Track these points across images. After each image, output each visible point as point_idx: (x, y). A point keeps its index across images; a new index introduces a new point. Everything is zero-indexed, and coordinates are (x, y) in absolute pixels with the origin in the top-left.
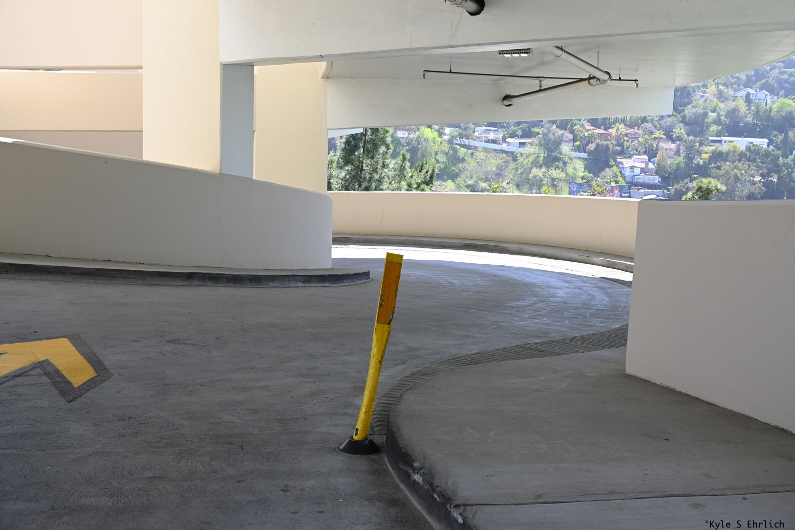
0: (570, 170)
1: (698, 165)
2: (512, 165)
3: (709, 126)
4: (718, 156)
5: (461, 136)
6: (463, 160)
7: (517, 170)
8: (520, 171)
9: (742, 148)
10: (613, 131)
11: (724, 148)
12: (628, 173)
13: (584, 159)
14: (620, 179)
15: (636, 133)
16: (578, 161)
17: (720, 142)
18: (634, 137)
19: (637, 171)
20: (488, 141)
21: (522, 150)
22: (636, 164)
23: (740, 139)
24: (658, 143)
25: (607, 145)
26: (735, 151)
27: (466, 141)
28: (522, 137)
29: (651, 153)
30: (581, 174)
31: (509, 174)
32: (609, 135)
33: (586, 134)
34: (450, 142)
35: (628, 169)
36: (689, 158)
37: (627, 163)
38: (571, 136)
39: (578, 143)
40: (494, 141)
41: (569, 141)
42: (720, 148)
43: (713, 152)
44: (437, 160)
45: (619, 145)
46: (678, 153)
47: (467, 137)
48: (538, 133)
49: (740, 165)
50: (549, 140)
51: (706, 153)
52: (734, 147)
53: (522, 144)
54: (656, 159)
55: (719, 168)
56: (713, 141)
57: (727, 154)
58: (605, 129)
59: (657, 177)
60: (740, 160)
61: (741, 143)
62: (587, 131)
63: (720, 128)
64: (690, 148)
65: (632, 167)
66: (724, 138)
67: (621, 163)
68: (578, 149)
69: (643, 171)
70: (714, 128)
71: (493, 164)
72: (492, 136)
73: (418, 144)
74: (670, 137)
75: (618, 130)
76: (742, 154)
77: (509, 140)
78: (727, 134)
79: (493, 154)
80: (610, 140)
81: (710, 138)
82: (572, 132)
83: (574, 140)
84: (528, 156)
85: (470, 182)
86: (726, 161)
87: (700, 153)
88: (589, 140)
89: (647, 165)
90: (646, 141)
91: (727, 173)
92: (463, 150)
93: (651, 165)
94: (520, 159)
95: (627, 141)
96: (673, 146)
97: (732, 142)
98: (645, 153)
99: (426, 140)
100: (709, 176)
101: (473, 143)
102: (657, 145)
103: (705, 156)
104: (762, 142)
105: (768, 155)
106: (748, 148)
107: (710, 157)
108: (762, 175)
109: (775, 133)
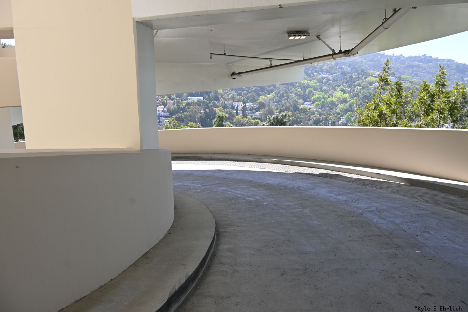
1: (182, 108)
3: (183, 94)
4: (188, 104)
9: (196, 101)
11: (190, 101)
12: (158, 112)
15: (158, 98)
17: (187, 99)
19: (161, 112)
22: (160, 109)
23: (194, 98)
24: (167, 101)
26: (194, 102)
29: (165, 105)
36: (178, 106)
42: (188, 101)
43: (186, 103)
46: (174, 104)
49: (196, 107)
51: (184, 103)
52: (193, 101)
54: (167, 107)
55: (189, 108)
56: (185, 99)
57: (191, 103)
59: (168, 113)
60: (196, 105)
61: (195, 99)
63: (187, 94)
64: (178, 102)
66: (189, 98)
69: (163, 111)
70: (185, 94)
74: (170, 99)
76: (196, 103)
78: (189, 96)
81: (184, 98)
86: (191, 106)
87: (182, 103)
89: (164, 109)
90: (162, 100)
91: (192, 110)
93: (165, 109)
96: (172, 102)
97: (192, 99)
98: (162, 105)
100: (186, 111)
102: (166, 102)
103: (184, 104)
104: (202, 98)
105: (204, 102)
106: (198, 101)
107: (186, 105)
108: (203, 110)
109: (206, 95)
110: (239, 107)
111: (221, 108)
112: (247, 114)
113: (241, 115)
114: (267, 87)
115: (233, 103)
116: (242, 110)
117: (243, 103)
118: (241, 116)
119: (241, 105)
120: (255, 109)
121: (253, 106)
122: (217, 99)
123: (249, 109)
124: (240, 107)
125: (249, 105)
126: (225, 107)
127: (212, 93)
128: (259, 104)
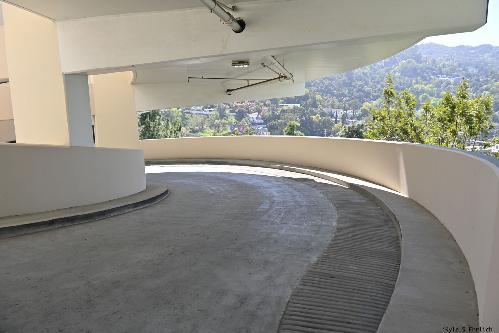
0: (230, 120)
1: (276, 115)
2: (207, 119)
3: (279, 101)
4: (283, 111)
5: (186, 109)
6: (188, 119)
7: (209, 121)
8: (210, 122)
9: (292, 108)
10: (244, 104)
11: (285, 108)
12: (251, 120)
13: (235, 115)
14: (248, 122)
15: (253, 104)
16: (232, 116)
17: (283, 106)
18: (252, 106)
19: (255, 119)
20: (197, 110)
21: (210, 113)
24: (261, 107)
25: (243, 109)
26: (289, 109)
27: (189, 111)
28: (210, 108)
29: (259, 112)
30: (234, 121)
31: (207, 123)
32: (243, 105)
33: (235, 106)
34: (182, 112)
35: (251, 119)
36: (273, 113)
37: (251, 116)
38: (229, 107)
39: (232, 109)
40: (199, 110)
41: (228, 109)
42: (284, 108)
43: (281, 110)
44: (178, 119)
45: (246, 109)
46: (269, 111)
47: (189, 109)
48: (216, 106)
49: (291, 114)
50: (221, 109)
52: (289, 107)
53: (210, 111)
54: (261, 114)
55: (284, 116)
56: (281, 106)
57: (287, 110)
58: (241, 103)
59: (262, 120)
60: (291, 112)
61: (291, 106)
62: (235, 104)
63: (283, 101)
64: (273, 109)
65: (253, 117)
66: (285, 105)
67: (249, 116)
68: (232, 112)
69: (257, 118)
70: (281, 101)
71: (200, 119)
72: (198, 108)
73: (170, 113)
74: (265, 105)
75: (246, 104)
76: (292, 110)
77: (205, 110)
78: (286, 103)
79: (199, 116)
80: (243, 108)
81: (280, 105)
82: (229, 105)
83: (230, 108)
84: (213, 115)
85: (191, 127)
86: (286, 113)
87: (277, 110)
88: (236, 108)
89: (258, 116)
90: (257, 107)
91: (287, 117)
92: (187, 115)
93: (260, 116)
94: (210, 117)
95: (250, 107)
96: (267, 108)
97: (288, 106)
98: (257, 112)
99: (172, 111)
100: (281, 119)
101: (191, 111)
103: (279, 111)
104: (298, 105)
105: (301, 110)
106: (294, 108)
107: (281, 112)
108: (300, 117)
109: (302, 101)
110: (338, 115)
111: (318, 115)
112: (348, 122)
113: (341, 123)
114: (373, 93)
115: (333, 110)
116: (341, 118)
117: (344, 111)
118: (340, 125)
119: (340, 113)
120: (357, 117)
121: (354, 113)
122: (315, 106)
123: (349, 117)
124: (340, 115)
125: (350, 113)
126: (323, 115)
127: (310, 100)
128: (362, 111)
